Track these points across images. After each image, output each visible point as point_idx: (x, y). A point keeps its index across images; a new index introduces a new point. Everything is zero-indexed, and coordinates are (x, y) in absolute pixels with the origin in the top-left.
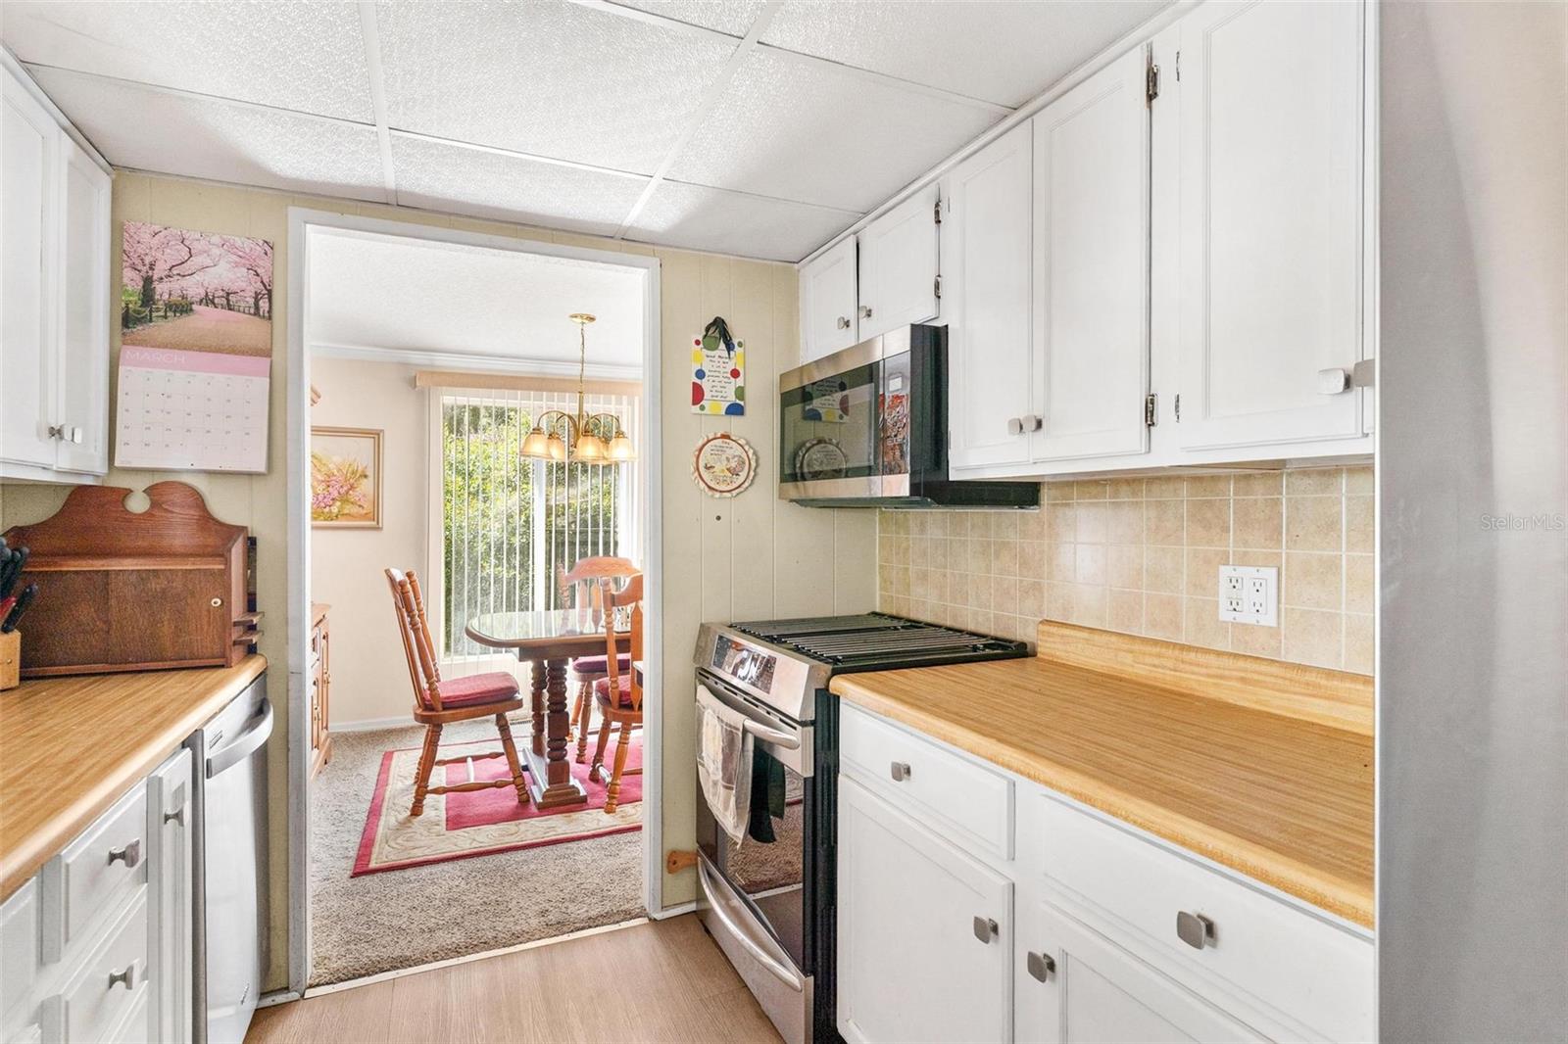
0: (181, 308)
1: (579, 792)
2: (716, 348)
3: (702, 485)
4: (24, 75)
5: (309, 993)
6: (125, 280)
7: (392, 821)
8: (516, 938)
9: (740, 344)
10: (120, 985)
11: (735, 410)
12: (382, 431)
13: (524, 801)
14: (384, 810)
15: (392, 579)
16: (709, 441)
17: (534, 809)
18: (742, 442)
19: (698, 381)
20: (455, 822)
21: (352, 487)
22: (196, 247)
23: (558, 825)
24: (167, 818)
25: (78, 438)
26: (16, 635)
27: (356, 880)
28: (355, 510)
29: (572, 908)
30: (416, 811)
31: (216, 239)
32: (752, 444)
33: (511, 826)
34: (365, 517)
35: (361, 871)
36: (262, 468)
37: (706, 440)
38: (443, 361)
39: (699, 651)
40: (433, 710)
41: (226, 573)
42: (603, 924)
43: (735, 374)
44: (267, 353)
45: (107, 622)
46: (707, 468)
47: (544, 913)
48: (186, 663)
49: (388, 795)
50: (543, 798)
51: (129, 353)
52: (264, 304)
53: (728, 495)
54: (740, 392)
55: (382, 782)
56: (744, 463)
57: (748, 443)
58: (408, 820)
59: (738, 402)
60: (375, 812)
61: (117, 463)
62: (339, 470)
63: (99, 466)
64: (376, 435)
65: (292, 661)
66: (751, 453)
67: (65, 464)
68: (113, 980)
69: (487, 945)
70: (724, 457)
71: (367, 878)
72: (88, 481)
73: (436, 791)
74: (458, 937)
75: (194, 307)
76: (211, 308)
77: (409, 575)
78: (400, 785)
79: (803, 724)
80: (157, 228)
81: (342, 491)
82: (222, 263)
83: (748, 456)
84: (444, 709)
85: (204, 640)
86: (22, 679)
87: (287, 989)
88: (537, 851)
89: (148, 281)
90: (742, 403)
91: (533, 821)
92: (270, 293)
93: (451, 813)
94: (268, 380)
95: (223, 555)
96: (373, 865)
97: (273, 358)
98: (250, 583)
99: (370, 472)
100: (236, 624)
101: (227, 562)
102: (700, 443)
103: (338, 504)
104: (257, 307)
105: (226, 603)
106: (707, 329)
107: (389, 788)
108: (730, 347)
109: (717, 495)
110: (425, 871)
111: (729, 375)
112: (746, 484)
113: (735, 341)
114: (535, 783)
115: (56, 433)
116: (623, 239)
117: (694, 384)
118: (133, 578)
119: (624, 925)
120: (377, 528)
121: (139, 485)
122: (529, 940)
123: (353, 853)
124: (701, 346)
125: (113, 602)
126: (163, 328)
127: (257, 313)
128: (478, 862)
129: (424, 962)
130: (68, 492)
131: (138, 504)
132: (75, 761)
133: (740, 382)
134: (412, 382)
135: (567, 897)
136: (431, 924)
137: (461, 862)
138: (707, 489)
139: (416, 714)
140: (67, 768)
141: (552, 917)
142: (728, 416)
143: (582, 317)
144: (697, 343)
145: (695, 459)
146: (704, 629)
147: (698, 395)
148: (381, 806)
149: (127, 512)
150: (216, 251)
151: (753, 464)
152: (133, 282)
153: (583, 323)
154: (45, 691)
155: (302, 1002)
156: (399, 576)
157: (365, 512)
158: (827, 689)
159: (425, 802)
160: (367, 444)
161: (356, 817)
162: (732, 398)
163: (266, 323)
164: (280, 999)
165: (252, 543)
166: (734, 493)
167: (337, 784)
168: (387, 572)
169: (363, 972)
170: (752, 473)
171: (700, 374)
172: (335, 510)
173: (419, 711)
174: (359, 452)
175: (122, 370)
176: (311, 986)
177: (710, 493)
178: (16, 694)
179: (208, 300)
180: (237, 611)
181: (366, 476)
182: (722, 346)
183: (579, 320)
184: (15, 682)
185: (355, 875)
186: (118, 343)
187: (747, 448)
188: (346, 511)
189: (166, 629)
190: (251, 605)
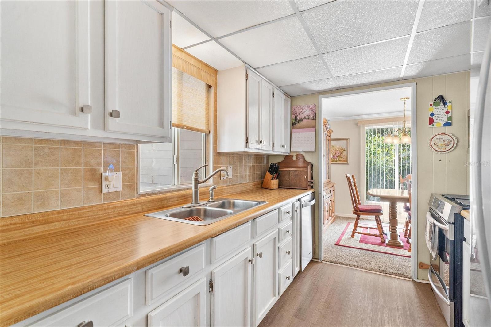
0: (301, 120)
1: (400, 244)
2: (439, 105)
3: (433, 150)
4: (279, 89)
5: (322, 262)
6: (293, 117)
7: (346, 237)
8: (370, 269)
9: (450, 102)
10: (288, 232)
11: (447, 124)
12: (349, 138)
13: (383, 242)
14: (345, 234)
15: (347, 176)
16: (436, 136)
17: (385, 244)
18: (450, 135)
19: (432, 117)
20: (362, 241)
21: (341, 154)
22: (303, 108)
23: (392, 250)
24: (295, 211)
25: (286, 147)
26: (278, 180)
27: (335, 246)
28: (342, 159)
29: (388, 269)
30: (353, 236)
31: (306, 106)
32: (456, 135)
33: (377, 246)
34: (345, 161)
35: (337, 244)
36: (314, 150)
37: (434, 135)
38: (365, 117)
39: (430, 202)
40: (357, 211)
41: (307, 171)
42: (396, 276)
43: (447, 112)
44: (315, 127)
45: (290, 179)
46: (434, 144)
47: (379, 267)
48: (301, 188)
49: (347, 231)
50: (388, 242)
51: (293, 130)
52: (314, 117)
53: (445, 153)
54: (450, 118)
55: (346, 229)
56: (451, 142)
57: (453, 135)
58: (350, 238)
59: (449, 121)
60: (343, 234)
61: (291, 151)
62: (338, 149)
63: (289, 152)
64: (347, 140)
65: (319, 190)
66: (454, 138)
67: (284, 151)
68: (287, 231)
69: (362, 268)
70: (442, 140)
71: (338, 246)
72: (287, 154)
73: (358, 233)
74: (356, 264)
75: (303, 120)
76: (306, 120)
77: (353, 176)
78: (350, 230)
79: (450, 223)
80: (297, 106)
81: (339, 154)
82: (308, 111)
83: (453, 139)
84: (360, 212)
85: (304, 184)
86: (279, 188)
87: (318, 259)
88: (383, 254)
89: (296, 116)
90: (451, 122)
91: (384, 247)
92: (315, 114)
93: (361, 239)
94: (315, 132)
95: (306, 168)
96: (340, 244)
97: (316, 127)
98: (312, 174)
99: (346, 149)
100: (309, 181)
101: (307, 169)
102: (432, 137)
103: (338, 158)
104: (313, 118)
105: (307, 177)
106: (436, 99)
107: (347, 230)
108: (445, 104)
109: (440, 153)
110: (352, 249)
111: (445, 113)
112: (453, 149)
113: (448, 102)
114: (387, 238)
115: (283, 146)
116: (402, 80)
117: (430, 118)
118: (293, 172)
119: (403, 278)
120: (348, 164)
121: (294, 154)
122: (374, 271)
123: (336, 241)
124: (433, 105)
125: (290, 176)
126: (298, 125)
127: (313, 119)
128: (365, 251)
129: (346, 265)
130: (284, 156)
131: (294, 158)
132: (283, 198)
133: (450, 115)
134: (356, 124)
135: (388, 266)
136: (350, 259)
137: (361, 250)
138: (435, 151)
139: (353, 212)
140: (282, 198)
141: (382, 269)
142: (445, 127)
143: (404, 98)
144: (431, 105)
145: (430, 142)
146: (432, 195)
147: (431, 121)
148: (344, 233)
149: (293, 160)
150: (306, 108)
151: (456, 142)
152: (294, 117)
153: (405, 100)
154: (281, 190)
155: (321, 263)
156: (348, 175)
157: (344, 160)
158: (460, 214)
159: (355, 235)
160: (345, 142)
161: (339, 234)
162: (446, 120)
163: (315, 121)
164: (317, 260)
165: (312, 166)
166: (447, 152)
167: (336, 226)
168: (346, 175)
169: (333, 262)
170: (455, 145)
171: (432, 115)
172: (337, 159)
173: (354, 211)
174: (343, 144)
175: (292, 133)
176: (323, 261)
177: (436, 152)
178: (278, 190)
179: (305, 118)
180: (309, 179)
181: (345, 150)
182: (442, 104)
183: (404, 100)
184: (278, 188)
185: (335, 245)
186: (292, 128)
187: (453, 137)
188: (340, 160)
189: (298, 181)
190: (312, 179)
